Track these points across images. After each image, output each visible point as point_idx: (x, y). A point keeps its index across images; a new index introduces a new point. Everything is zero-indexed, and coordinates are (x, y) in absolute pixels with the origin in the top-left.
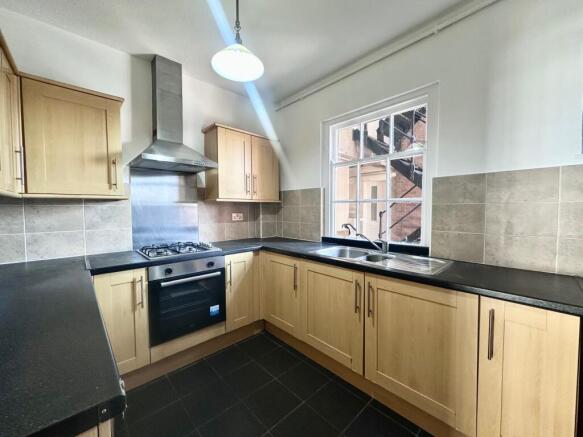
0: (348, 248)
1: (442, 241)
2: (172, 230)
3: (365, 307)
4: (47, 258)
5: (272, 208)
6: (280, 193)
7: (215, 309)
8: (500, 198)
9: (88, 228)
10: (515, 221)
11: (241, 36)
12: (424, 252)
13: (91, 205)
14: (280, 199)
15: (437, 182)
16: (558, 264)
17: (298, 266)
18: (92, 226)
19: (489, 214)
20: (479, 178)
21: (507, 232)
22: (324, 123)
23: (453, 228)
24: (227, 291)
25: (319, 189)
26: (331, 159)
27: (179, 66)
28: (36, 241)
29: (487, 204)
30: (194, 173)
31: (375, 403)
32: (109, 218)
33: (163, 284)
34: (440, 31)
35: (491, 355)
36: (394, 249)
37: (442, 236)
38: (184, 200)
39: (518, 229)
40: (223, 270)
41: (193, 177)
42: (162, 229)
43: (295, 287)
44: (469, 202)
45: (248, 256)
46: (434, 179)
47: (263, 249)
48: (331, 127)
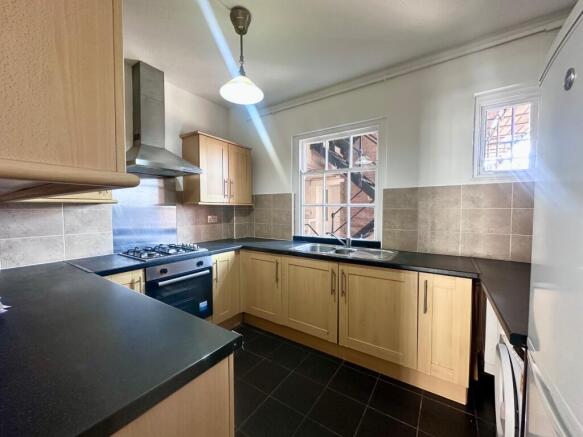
0: (319, 245)
1: (390, 237)
2: (152, 232)
3: (339, 290)
4: (23, 264)
5: (245, 211)
6: (253, 196)
7: (203, 305)
8: (427, 205)
9: (67, 232)
10: (436, 221)
11: (244, 68)
12: (376, 245)
13: (71, 209)
14: (253, 202)
15: (386, 192)
16: (461, 250)
17: (279, 261)
18: (72, 230)
19: (420, 216)
20: (414, 190)
21: (432, 229)
22: (294, 137)
23: (397, 226)
24: (214, 287)
25: (290, 195)
26: (300, 168)
27: (161, 74)
28: (11, 247)
29: (420, 210)
30: (173, 177)
31: (347, 363)
32: (90, 221)
33: (160, 283)
34: (388, 79)
35: (425, 310)
36: (355, 244)
37: (390, 232)
38: (163, 202)
39: (439, 227)
40: (210, 268)
41: (172, 181)
42: (142, 232)
43: (277, 280)
44: (408, 208)
45: (229, 255)
46: (385, 190)
47: (243, 248)
48: (301, 141)
